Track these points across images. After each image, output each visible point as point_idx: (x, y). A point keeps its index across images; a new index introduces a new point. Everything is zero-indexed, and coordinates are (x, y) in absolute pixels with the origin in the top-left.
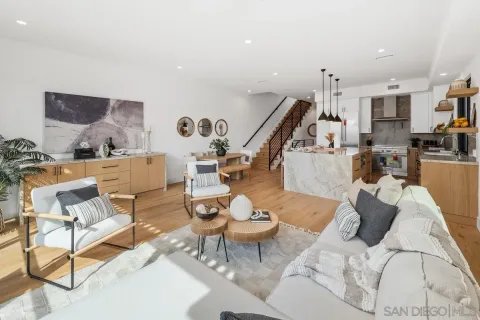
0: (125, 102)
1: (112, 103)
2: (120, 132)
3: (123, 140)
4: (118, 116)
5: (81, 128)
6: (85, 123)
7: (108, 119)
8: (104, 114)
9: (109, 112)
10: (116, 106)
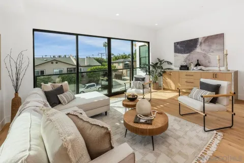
0: (208, 37)
1: (200, 40)
2: (205, 56)
3: (207, 61)
4: (204, 47)
5: (186, 55)
6: (187, 53)
7: (198, 49)
8: (196, 47)
9: (198, 46)
10: (202, 41)
